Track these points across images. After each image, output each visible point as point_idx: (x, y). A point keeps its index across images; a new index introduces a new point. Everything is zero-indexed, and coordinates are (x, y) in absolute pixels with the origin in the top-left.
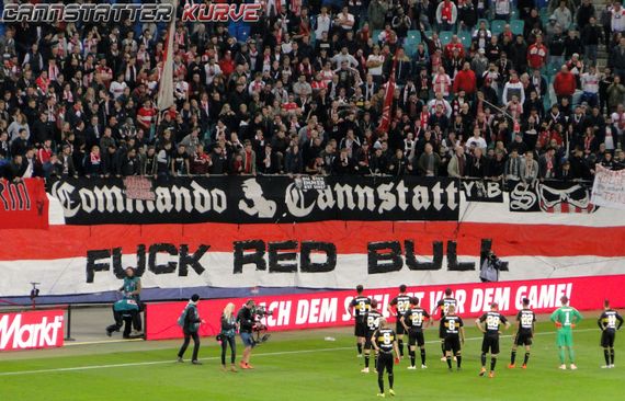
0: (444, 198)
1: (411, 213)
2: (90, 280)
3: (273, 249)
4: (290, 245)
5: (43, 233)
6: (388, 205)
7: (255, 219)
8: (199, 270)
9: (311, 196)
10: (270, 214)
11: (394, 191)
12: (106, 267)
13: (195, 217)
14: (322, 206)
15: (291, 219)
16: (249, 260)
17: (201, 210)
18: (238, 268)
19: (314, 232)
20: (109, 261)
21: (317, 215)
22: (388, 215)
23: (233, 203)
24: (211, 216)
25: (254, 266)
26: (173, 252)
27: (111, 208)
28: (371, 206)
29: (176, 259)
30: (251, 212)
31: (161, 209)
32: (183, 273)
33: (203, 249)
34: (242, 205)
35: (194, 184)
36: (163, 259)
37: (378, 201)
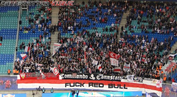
0: (119, 78)
1: (115, 80)
2: (66, 87)
3: (95, 84)
4: (97, 83)
5: (58, 80)
6: (111, 79)
7: (92, 80)
8: (83, 86)
9: (100, 77)
10: (94, 79)
11: (113, 77)
12: (68, 85)
13: (83, 79)
14: (102, 78)
15: (97, 80)
16: (91, 85)
17: (84, 78)
18: (89, 86)
19: (101, 82)
20: (69, 84)
21: (101, 80)
22: (111, 80)
23: (89, 77)
24: (85, 79)
25: (92, 86)
26: (79, 84)
27: (69, 77)
28: (109, 79)
29: (80, 85)
30: (91, 79)
31: (77, 78)
32: (81, 86)
33: (84, 84)
34: (90, 78)
35: (83, 75)
36: (77, 84)
37: (110, 78)
